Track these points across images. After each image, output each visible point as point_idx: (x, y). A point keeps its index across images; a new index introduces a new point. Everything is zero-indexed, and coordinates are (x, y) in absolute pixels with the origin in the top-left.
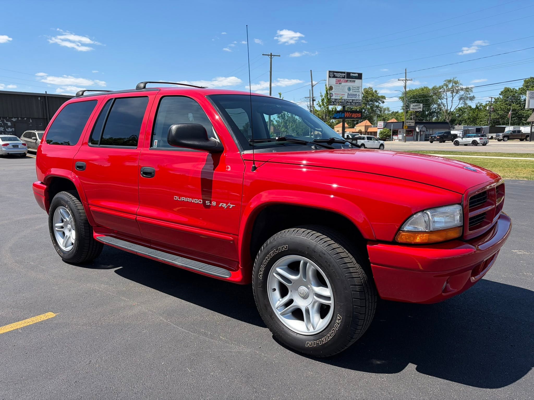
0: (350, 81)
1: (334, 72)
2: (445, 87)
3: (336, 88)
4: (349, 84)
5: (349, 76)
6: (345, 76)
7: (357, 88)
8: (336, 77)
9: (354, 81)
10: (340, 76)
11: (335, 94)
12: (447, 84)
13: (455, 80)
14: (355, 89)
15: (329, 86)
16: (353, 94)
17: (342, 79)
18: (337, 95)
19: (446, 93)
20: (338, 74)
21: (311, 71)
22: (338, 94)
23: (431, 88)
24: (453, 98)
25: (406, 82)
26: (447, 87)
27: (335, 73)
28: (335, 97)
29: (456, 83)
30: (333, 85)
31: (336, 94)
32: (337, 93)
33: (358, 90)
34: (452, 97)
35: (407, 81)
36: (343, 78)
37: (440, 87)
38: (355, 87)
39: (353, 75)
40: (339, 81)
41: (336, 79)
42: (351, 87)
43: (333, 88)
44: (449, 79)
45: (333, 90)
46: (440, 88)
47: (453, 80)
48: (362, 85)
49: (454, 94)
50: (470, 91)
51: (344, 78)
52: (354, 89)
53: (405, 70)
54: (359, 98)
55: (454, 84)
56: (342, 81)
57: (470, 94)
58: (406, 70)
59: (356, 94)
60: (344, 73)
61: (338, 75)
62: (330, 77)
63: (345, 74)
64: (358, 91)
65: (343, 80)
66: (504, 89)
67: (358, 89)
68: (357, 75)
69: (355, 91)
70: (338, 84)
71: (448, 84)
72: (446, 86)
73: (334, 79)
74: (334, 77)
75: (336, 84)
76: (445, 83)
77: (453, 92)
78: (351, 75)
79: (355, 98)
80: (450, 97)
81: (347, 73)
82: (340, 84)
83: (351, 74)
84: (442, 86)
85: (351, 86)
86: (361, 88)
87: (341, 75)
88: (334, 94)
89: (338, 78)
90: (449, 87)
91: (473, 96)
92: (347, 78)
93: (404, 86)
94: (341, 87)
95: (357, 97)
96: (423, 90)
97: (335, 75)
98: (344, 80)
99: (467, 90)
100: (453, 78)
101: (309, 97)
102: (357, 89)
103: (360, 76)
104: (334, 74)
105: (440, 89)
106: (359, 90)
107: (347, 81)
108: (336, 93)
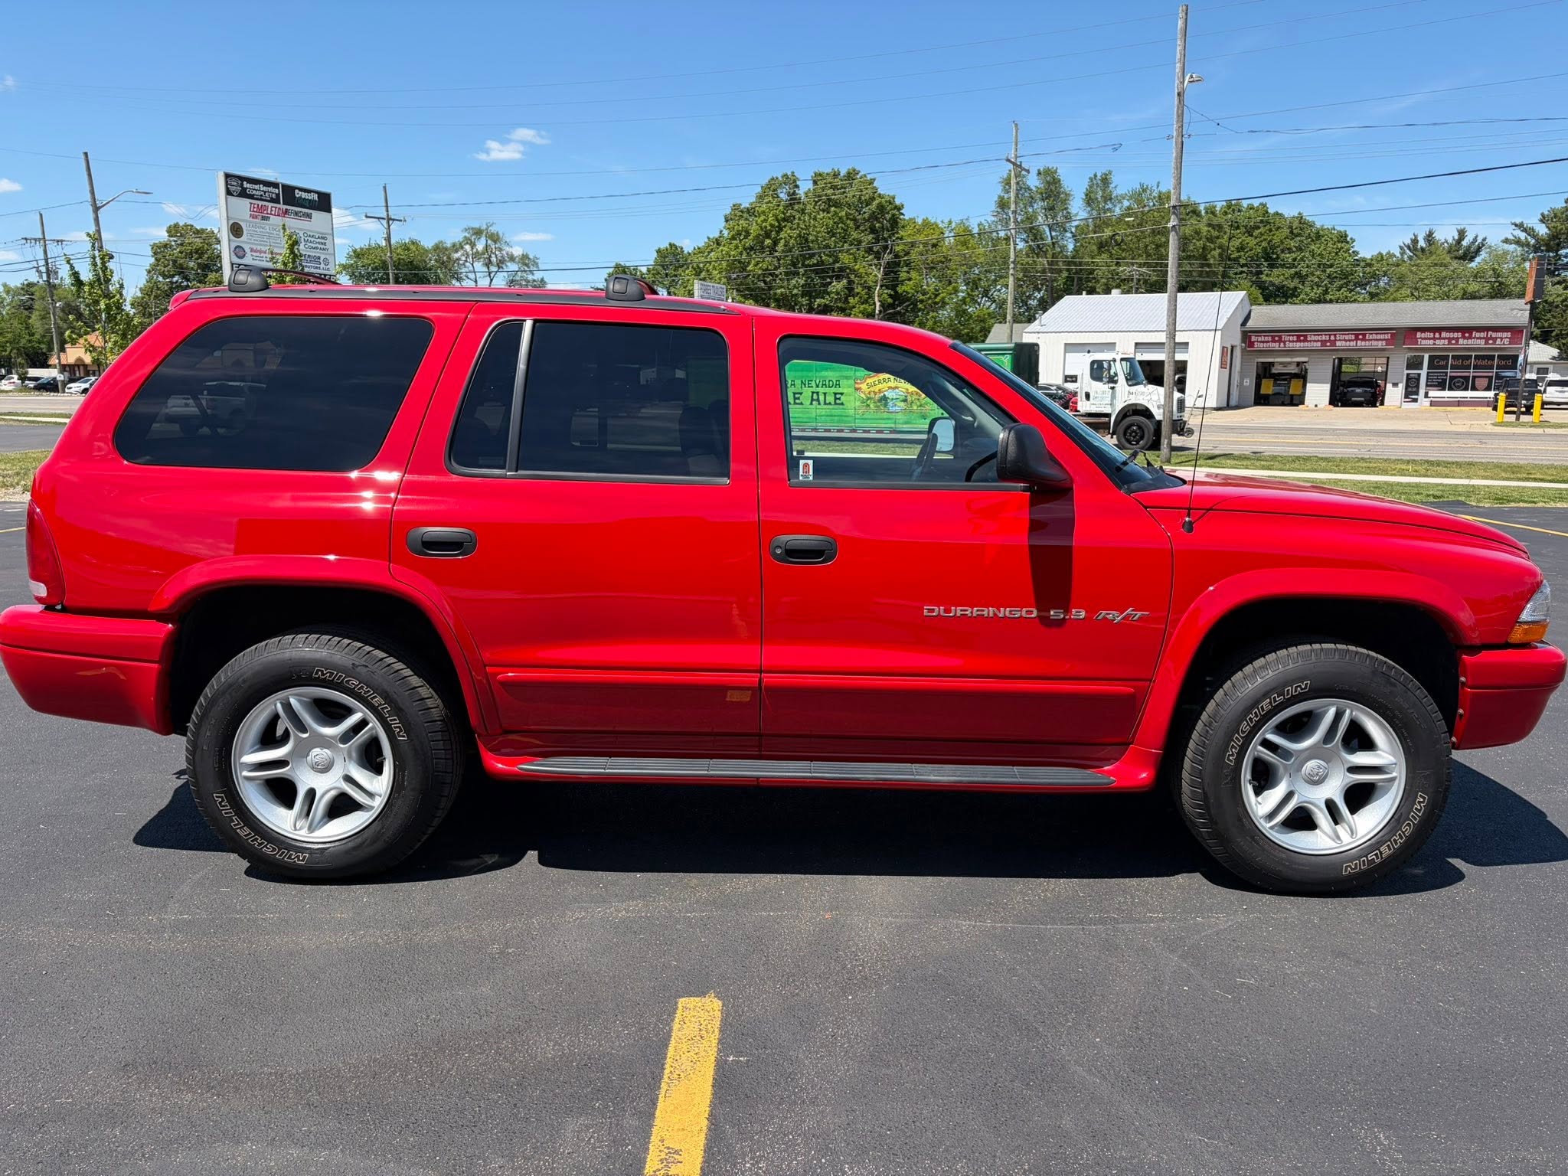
0: (296, 213)
1: (242, 179)
2: (468, 247)
3: (254, 231)
4: (295, 224)
5: (289, 196)
6: (278, 195)
7: (319, 237)
8: (251, 197)
9: (309, 216)
10: (261, 195)
11: (252, 250)
12: (473, 240)
13: (493, 229)
14: (312, 240)
15: (231, 222)
16: (309, 256)
17: (270, 205)
18: (258, 254)
19: (472, 264)
20: (257, 187)
21: (86, 154)
22: (261, 252)
23: (430, 248)
24: (491, 280)
25: (389, 226)
26: (472, 249)
27: (245, 183)
28: (253, 259)
29: (495, 238)
30: (243, 221)
31: (256, 251)
32: (259, 248)
33: (322, 243)
34: (488, 278)
35: (391, 222)
36: (272, 200)
37: (454, 245)
38: (312, 234)
39: (303, 197)
40: (261, 209)
41: (251, 203)
42: (301, 234)
43: (242, 231)
44: (476, 225)
45: (244, 238)
46: (456, 248)
47: (487, 229)
48: (332, 229)
49: (493, 269)
50: (533, 265)
51: (276, 201)
52: (310, 239)
53: (382, 188)
54: (328, 269)
55: (489, 242)
56: (272, 210)
57: (535, 272)
58: (385, 188)
59: (317, 255)
60: (275, 185)
61: (256, 190)
62: (229, 193)
63: (279, 189)
64: (322, 246)
65: (274, 209)
66: (613, 269)
67: (323, 241)
68: (315, 197)
69: (315, 248)
70: (257, 220)
71: (475, 239)
72: (470, 245)
73: (246, 203)
74: (243, 194)
75: (251, 219)
76: (467, 235)
77: (488, 263)
78: (298, 194)
79: (317, 268)
80: (484, 277)
81: (283, 186)
82: (263, 218)
83: (297, 191)
84: (460, 244)
85: (301, 230)
86: (329, 238)
87: (265, 192)
88: (248, 250)
89: (257, 199)
90: (479, 249)
91: (542, 280)
92: (284, 204)
93: (386, 236)
94: (268, 230)
95: (322, 266)
96: (408, 249)
97: (247, 188)
98: (276, 208)
99: (525, 260)
100: (487, 225)
101: (40, 240)
102: (319, 240)
103: (324, 203)
104: (242, 185)
105: (456, 251)
106: (325, 244)
107: (286, 212)
108: (255, 247)
